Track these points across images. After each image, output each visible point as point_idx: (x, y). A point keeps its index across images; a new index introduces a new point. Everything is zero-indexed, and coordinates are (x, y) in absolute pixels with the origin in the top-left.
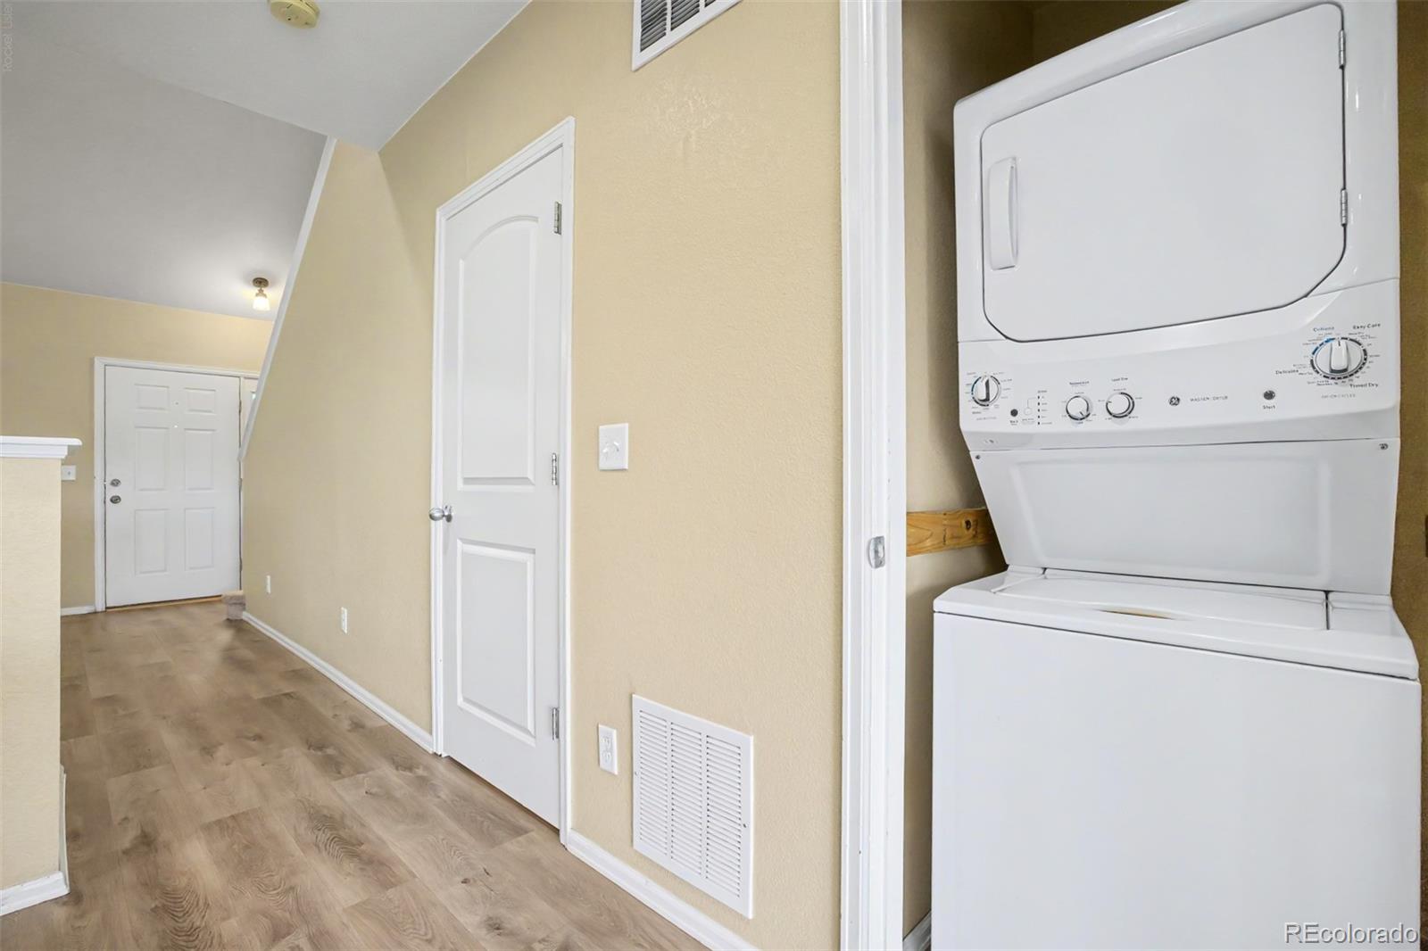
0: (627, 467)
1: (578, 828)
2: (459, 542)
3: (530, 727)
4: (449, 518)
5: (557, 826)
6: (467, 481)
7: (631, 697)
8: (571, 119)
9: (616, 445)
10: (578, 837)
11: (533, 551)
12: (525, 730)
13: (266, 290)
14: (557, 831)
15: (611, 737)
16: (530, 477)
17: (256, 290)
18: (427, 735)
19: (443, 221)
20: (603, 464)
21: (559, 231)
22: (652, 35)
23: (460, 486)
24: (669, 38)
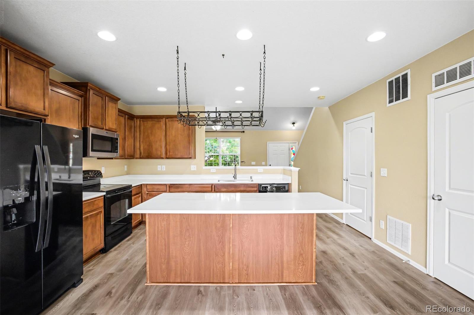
0: (386, 176)
1: (375, 238)
2: (350, 185)
3: (365, 220)
4: (347, 180)
5: (371, 238)
6: (351, 174)
7: (387, 216)
8: (374, 113)
9: (384, 172)
10: (376, 240)
11: (366, 188)
12: (364, 220)
13: (294, 125)
14: (370, 239)
15: (382, 223)
16: (366, 175)
17: (293, 125)
18: (341, 220)
19: (345, 125)
20: (381, 175)
21: (372, 132)
22: (391, 101)
23: (350, 175)
24: (394, 103)
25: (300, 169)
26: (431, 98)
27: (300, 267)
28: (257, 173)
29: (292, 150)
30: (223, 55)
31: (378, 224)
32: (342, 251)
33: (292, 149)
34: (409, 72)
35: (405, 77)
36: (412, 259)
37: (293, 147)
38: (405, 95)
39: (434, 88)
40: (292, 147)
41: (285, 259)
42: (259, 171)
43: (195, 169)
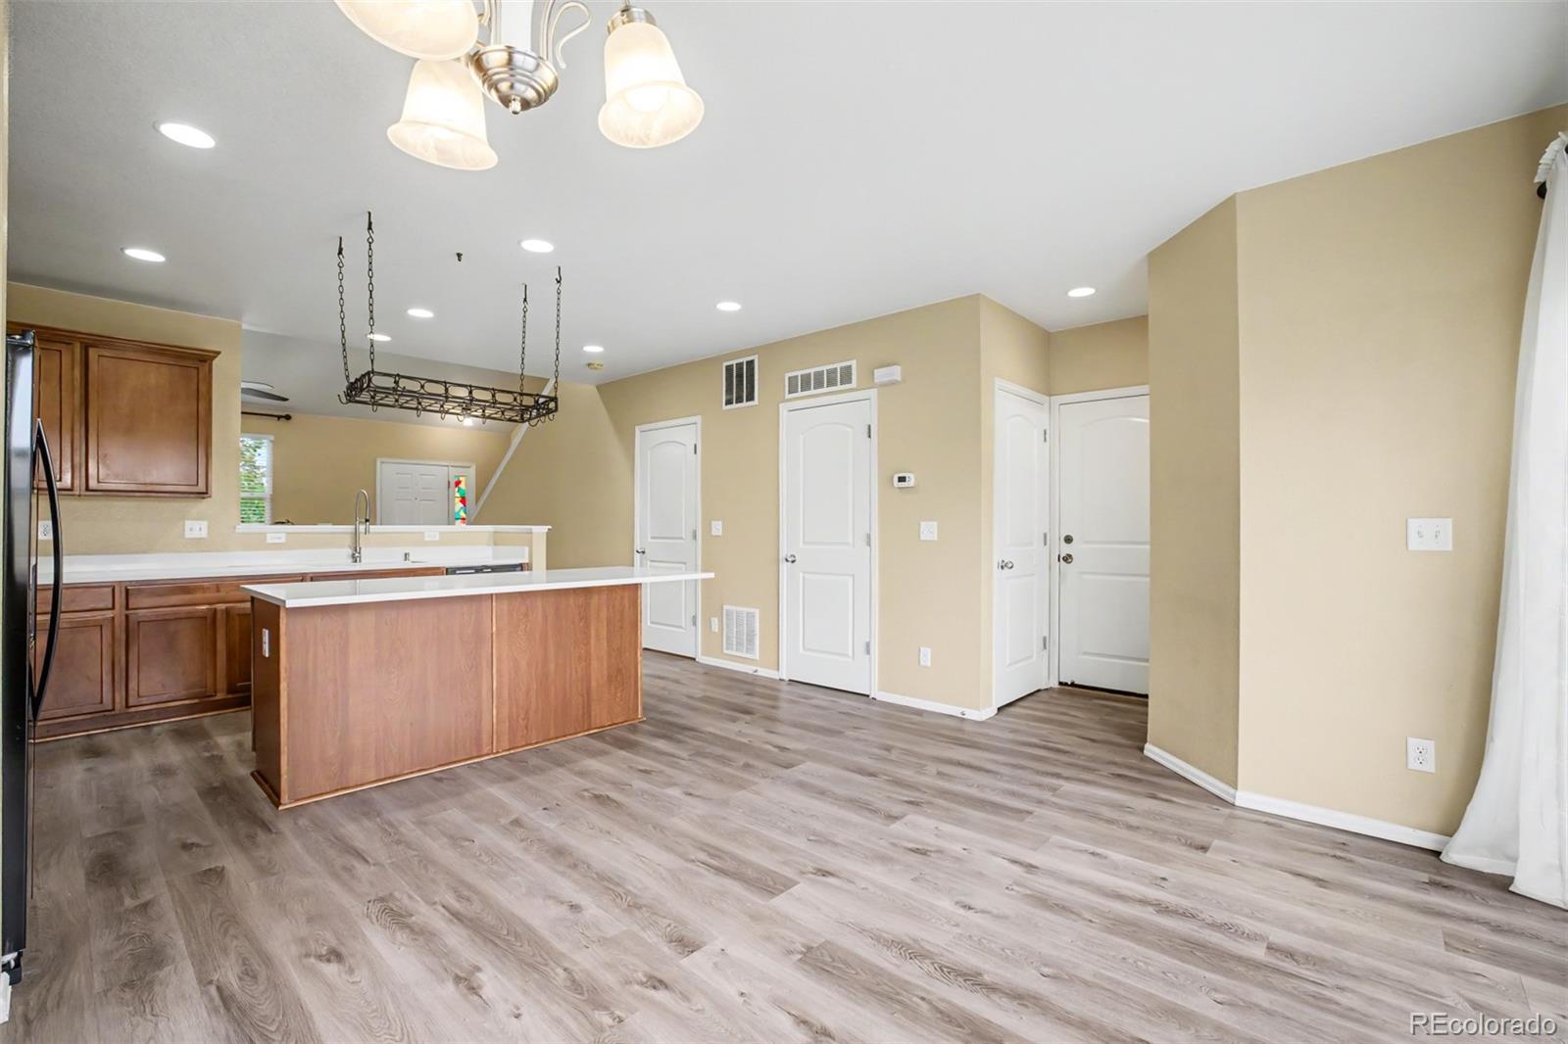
0: (722, 535)
1: (702, 656)
2: (649, 563)
3: (683, 625)
4: (643, 552)
5: (694, 657)
6: (652, 538)
7: (722, 606)
8: (700, 417)
9: (717, 528)
11: (685, 563)
12: (681, 627)
14: (694, 659)
15: (715, 623)
16: (683, 537)
19: (639, 432)
20: (714, 534)
21: (695, 452)
22: (729, 402)
23: (649, 540)
24: (735, 406)
25: (550, 527)
26: (783, 408)
27: (619, 695)
28: (421, 542)
29: (457, 489)
30: (459, 255)
31: (707, 624)
32: (658, 681)
33: (458, 483)
34: (755, 358)
35: (751, 364)
36: (761, 667)
37: (461, 479)
38: (750, 398)
39: (788, 396)
40: (456, 479)
41: (594, 684)
42: (427, 539)
43: (204, 534)
